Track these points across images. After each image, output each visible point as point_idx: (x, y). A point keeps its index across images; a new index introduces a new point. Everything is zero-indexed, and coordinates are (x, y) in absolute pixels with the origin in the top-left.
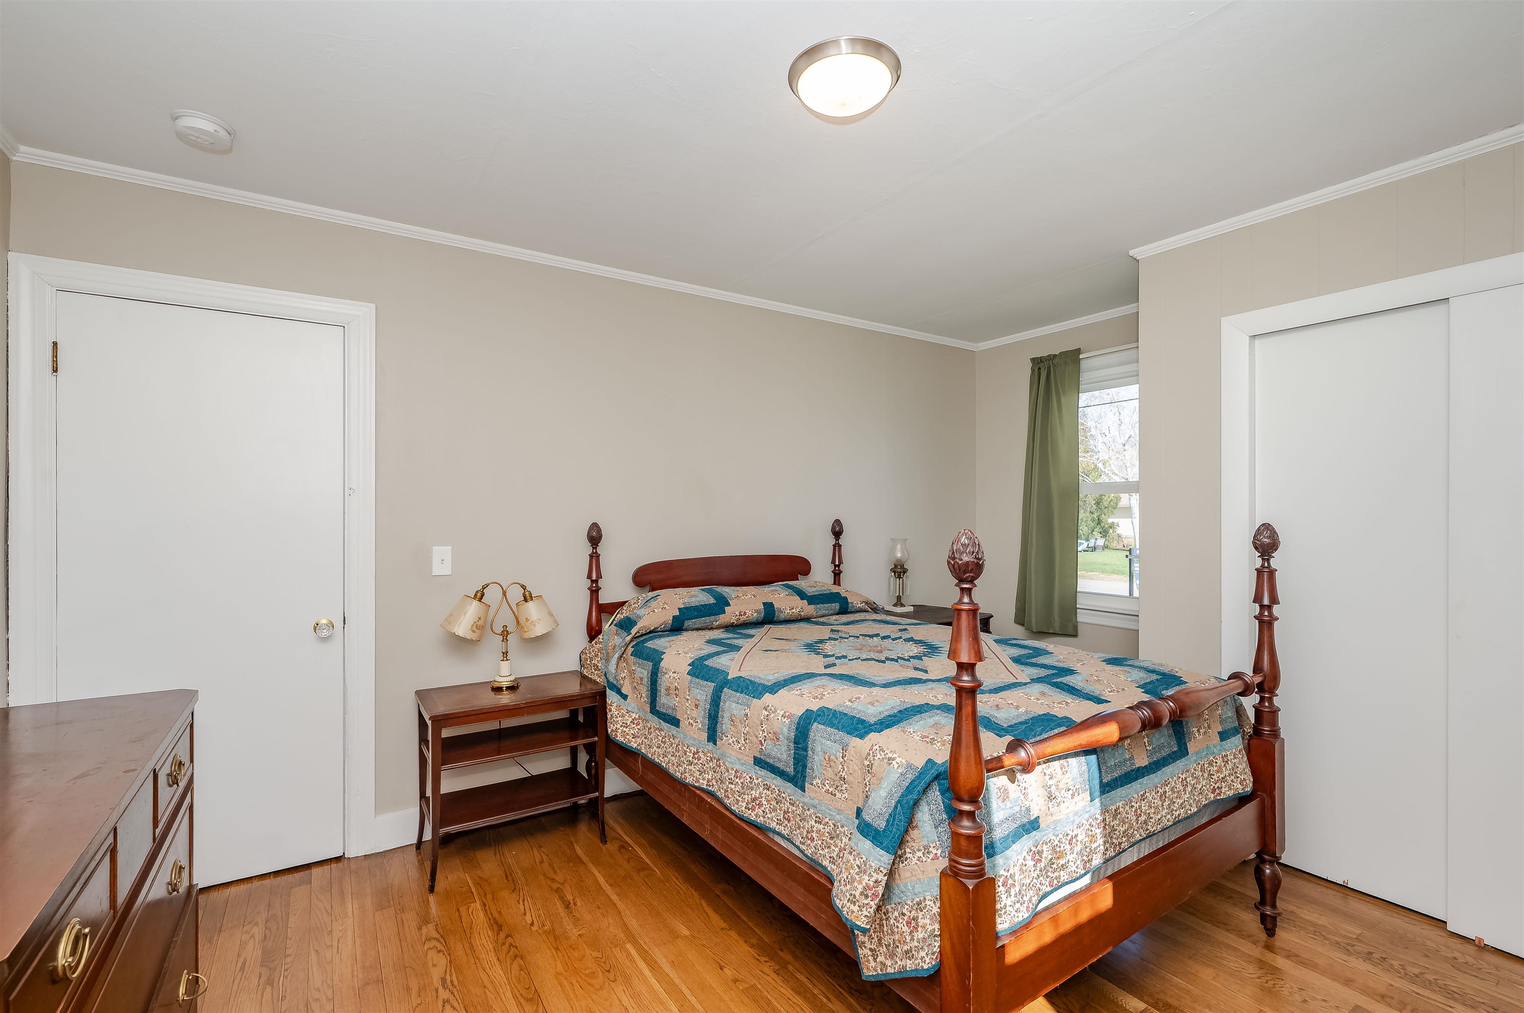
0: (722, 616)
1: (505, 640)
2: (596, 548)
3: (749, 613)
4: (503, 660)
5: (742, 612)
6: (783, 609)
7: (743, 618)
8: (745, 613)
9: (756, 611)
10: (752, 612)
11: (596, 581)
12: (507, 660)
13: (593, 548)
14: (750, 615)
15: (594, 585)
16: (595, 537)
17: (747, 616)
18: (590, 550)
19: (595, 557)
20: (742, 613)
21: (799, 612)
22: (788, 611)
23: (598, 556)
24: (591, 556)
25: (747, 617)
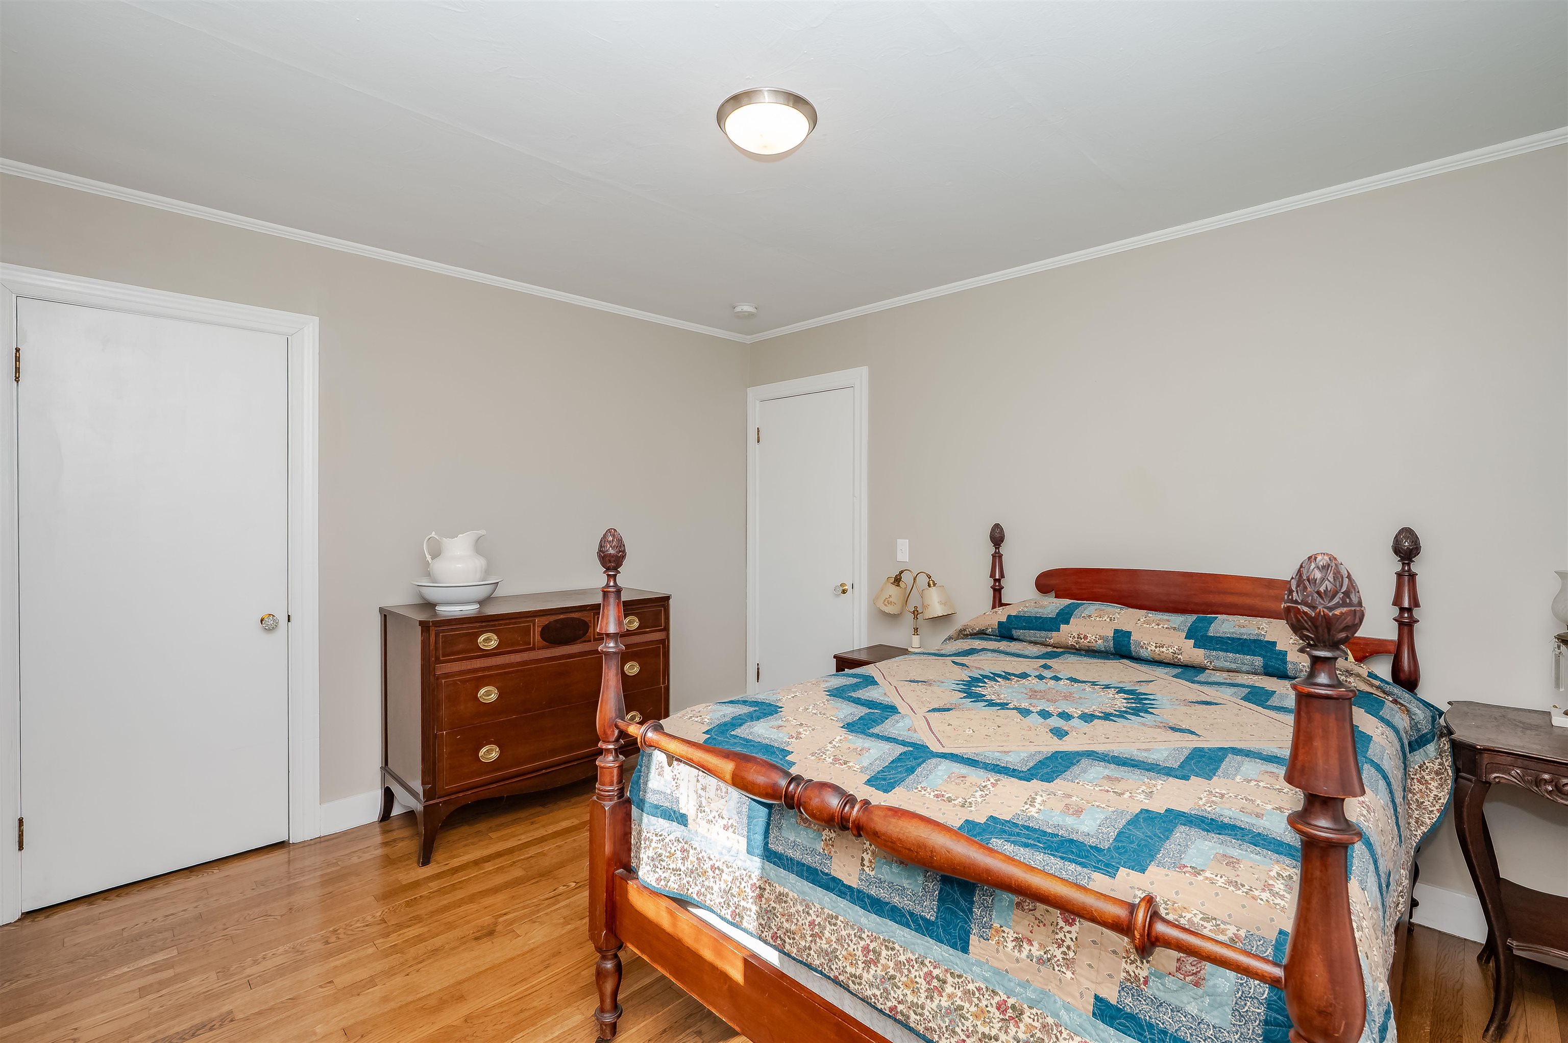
0: (1054, 634)
1: (916, 618)
2: (998, 548)
3: (1091, 637)
4: (914, 635)
5: (1082, 634)
6: (1144, 644)
7: (1083, 642)
8: (1086, 637)
9: (1101, 638)
10: (1096, 638)
11: (999, 580)
12: (917, 635)
13: (996, 548)
14: (1093, 640)
15: (997, 584)
16: (997, 537)
17: (1088, 640)
18: (993, 550)
19: (997, 558)
20: (1082, 636)
21: (1175, 654)
22: (1153, 648)
23: (1000, 556)
24: (994, 556)
25: (1089, 642)
